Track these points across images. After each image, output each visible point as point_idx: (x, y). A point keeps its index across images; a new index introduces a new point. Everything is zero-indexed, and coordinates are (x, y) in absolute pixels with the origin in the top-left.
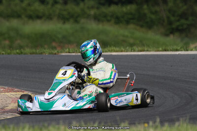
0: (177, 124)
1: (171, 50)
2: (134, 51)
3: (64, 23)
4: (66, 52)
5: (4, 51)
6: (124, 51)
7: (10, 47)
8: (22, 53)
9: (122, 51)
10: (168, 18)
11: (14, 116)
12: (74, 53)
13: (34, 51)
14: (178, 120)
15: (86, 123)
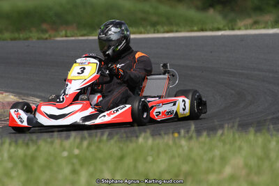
0: (220, 132)
4: (62, 37)
9: (141, 33)
12: (72, 36)
13: (16, 35)
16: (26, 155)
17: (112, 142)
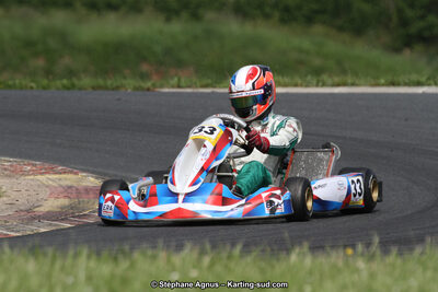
0: (418, 250)
1: (406, 84)
2: (324, 85)
3: (168, 20)
4: (173, 87)
5: (32, 81)
6: (301, 86)
7: (48, 73)
8: (73, 86)
10: (400, 11)
11: (54, 228)
12: (189, 87)
13: (101, 82)
14: (421, 240)
15: (214, 247)
16: (113, 276)
17: (249, 259)
